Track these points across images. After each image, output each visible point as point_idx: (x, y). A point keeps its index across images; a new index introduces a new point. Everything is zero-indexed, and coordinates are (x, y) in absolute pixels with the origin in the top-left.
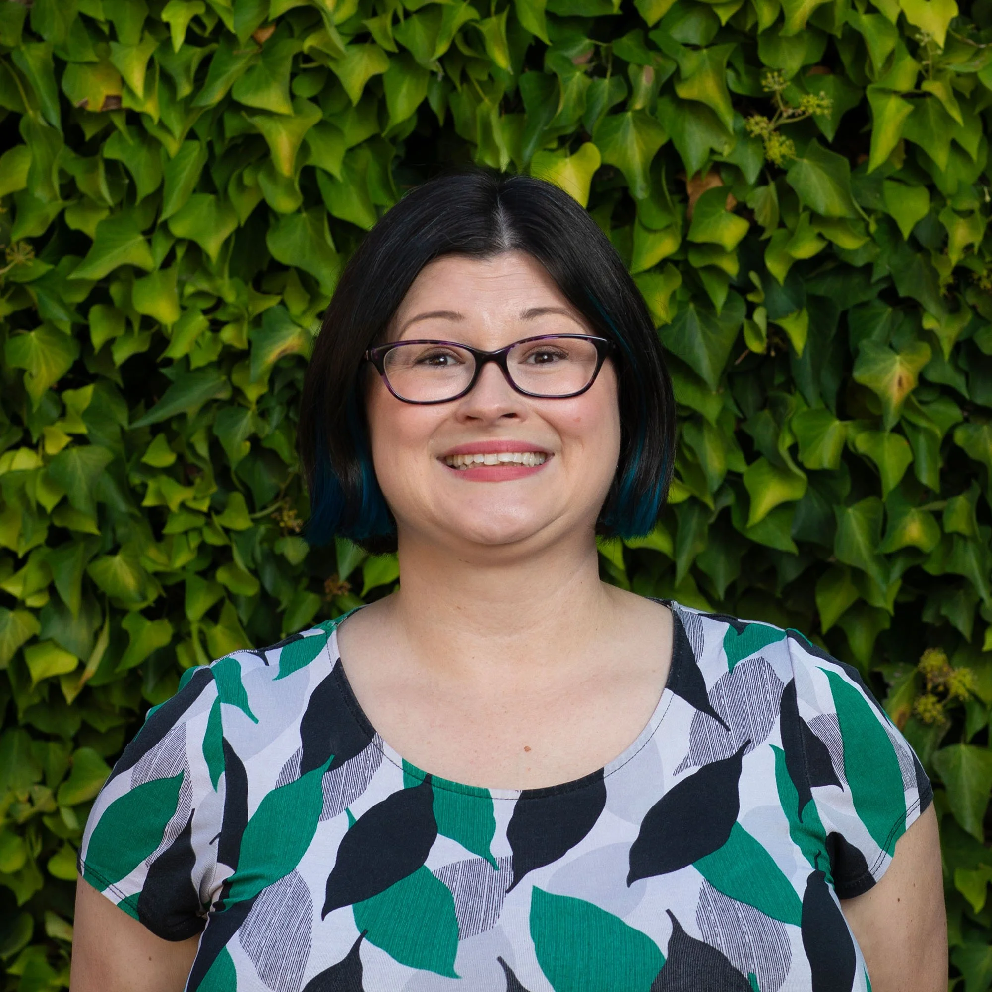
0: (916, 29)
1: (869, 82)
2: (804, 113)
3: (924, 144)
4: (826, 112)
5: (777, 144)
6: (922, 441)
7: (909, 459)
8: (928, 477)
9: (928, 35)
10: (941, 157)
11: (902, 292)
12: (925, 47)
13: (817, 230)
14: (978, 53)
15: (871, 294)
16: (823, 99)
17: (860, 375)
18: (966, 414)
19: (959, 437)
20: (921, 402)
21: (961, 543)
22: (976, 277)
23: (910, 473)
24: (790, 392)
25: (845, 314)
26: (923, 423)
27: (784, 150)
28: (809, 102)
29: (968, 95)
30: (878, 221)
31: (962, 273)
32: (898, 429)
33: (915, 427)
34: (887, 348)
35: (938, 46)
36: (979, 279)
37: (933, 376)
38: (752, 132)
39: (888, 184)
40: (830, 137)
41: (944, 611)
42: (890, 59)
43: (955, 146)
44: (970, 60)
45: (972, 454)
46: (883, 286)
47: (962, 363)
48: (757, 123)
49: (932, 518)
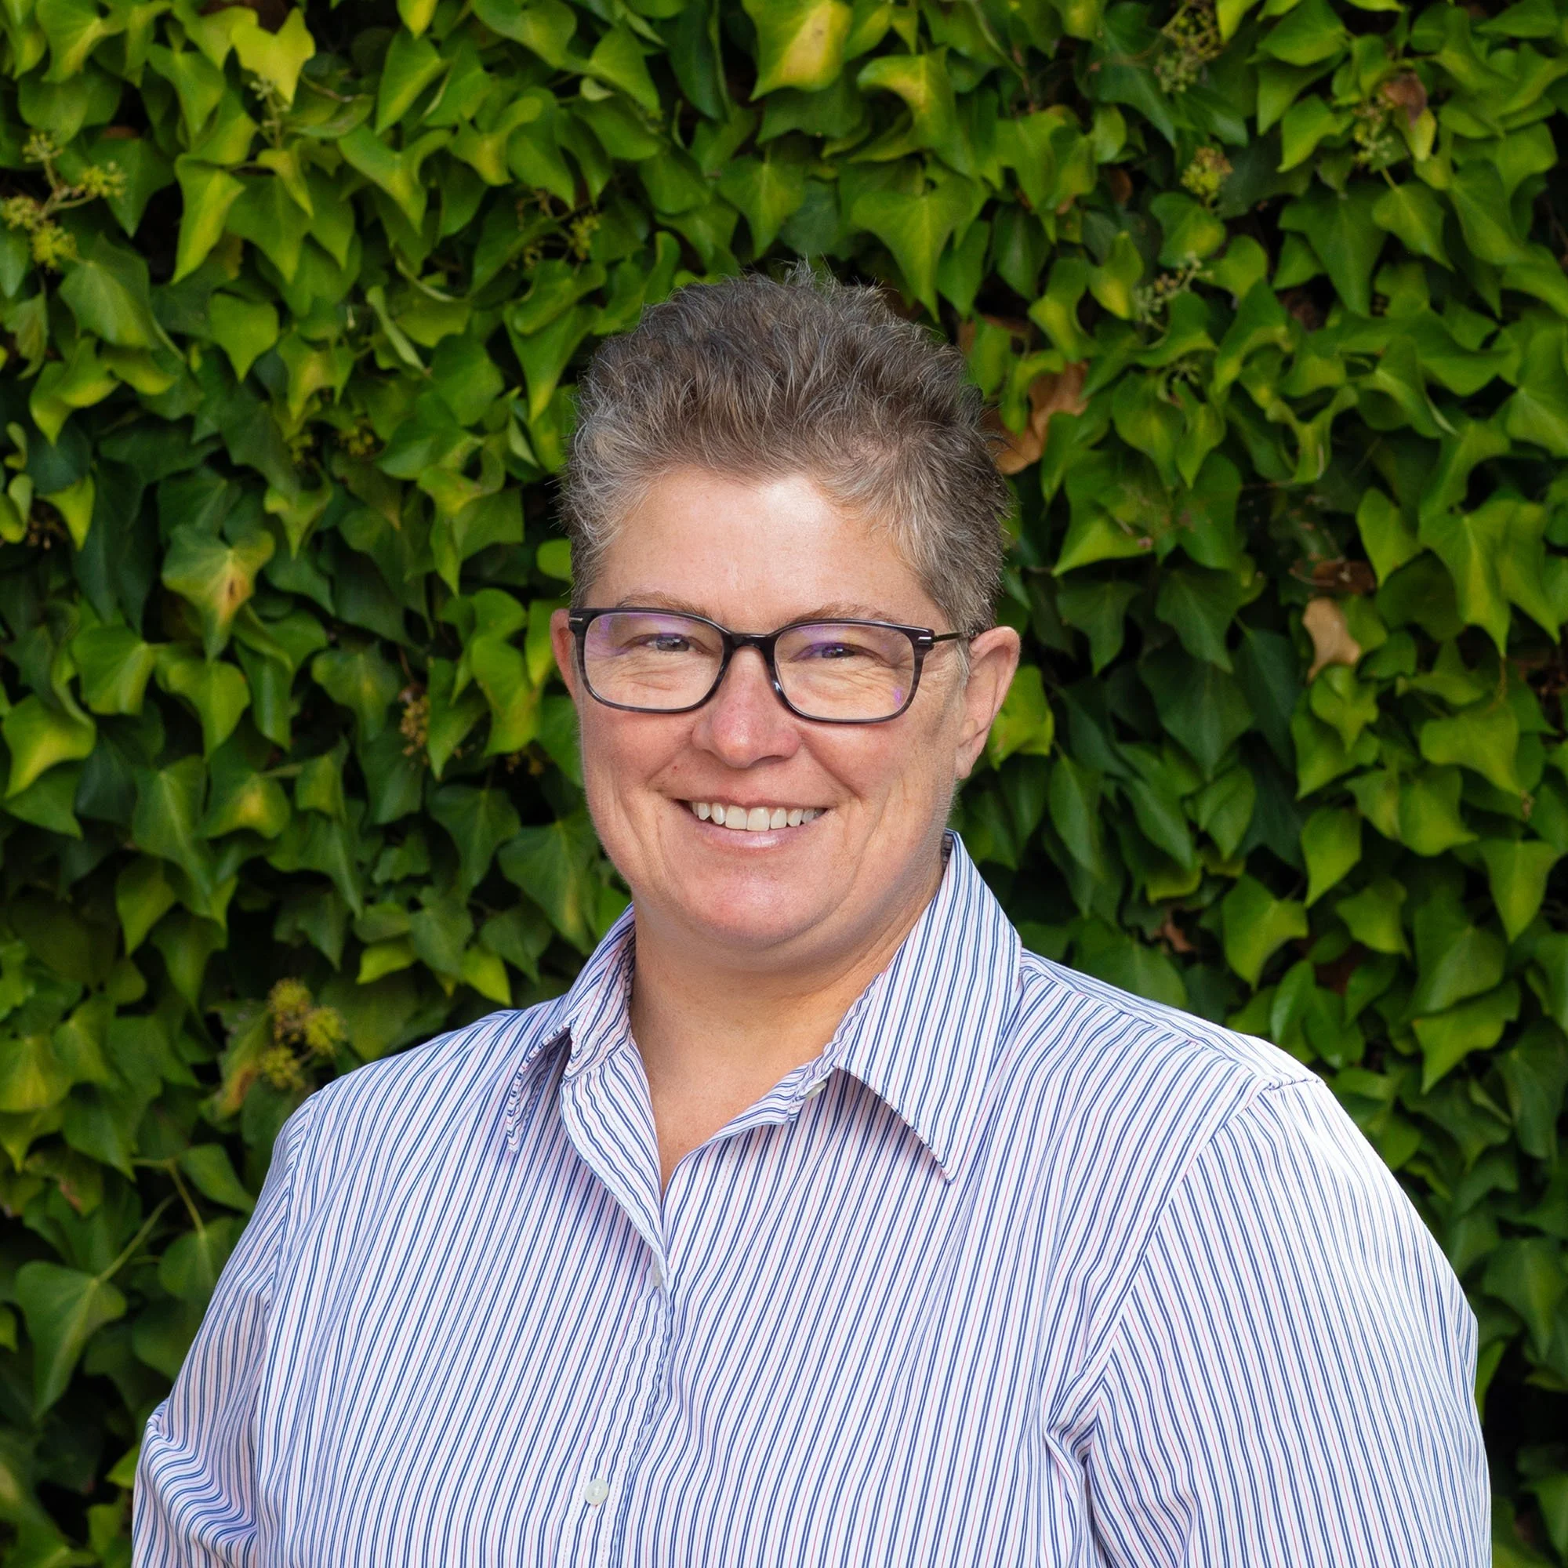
0: (254, 76)
1: (182, 149)
2: (83, 194)
3: (265, 244)
4: (118, 192)
5: (49, 239)
6: (267, 674)
7: (245, 701)
8: (274, 728)
9: (269, 83)
10: (287, 261)
11: (237, 457)
12: (265, 100)
13: (108, 365)
14: (342, 109)
15: (195, 460)
16: (112, 173)
17: (174, 578)
18: (333, 637)
19: (321, 671)
20: (266, 619)
21: (322, 824)
22: (342, 437)
23: (248, 719)
24: (72, 601)
25: (151, 490)
26: (266, 649)
27: (60, 248)
28: (91, 177)
29: (331, 171)
30: (204, 354)
31: (322, 433)
32: (228, 656)
33: (256, 655)
34: (214, 539)
35: (285, 102)
36: (347, 441)
37: (283, 580)
38: (10, 221)
39: (220, 300)
40: (131, 229)
41: (302, 924)
42: (212, 117)
43: (311, 242)
44: (332, 119)
45: (338, 696)
46: (212, 448)
47: (325, 563)
48: (17, 209)
49: (279, 789)
